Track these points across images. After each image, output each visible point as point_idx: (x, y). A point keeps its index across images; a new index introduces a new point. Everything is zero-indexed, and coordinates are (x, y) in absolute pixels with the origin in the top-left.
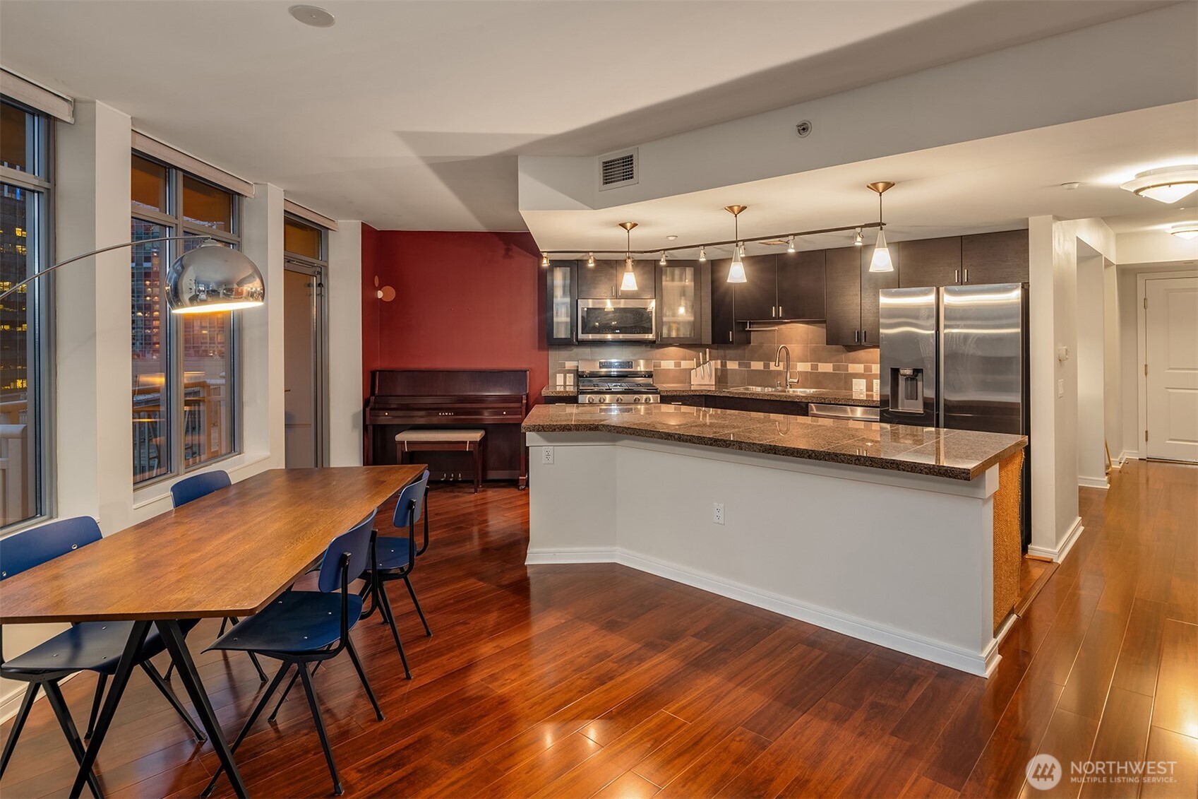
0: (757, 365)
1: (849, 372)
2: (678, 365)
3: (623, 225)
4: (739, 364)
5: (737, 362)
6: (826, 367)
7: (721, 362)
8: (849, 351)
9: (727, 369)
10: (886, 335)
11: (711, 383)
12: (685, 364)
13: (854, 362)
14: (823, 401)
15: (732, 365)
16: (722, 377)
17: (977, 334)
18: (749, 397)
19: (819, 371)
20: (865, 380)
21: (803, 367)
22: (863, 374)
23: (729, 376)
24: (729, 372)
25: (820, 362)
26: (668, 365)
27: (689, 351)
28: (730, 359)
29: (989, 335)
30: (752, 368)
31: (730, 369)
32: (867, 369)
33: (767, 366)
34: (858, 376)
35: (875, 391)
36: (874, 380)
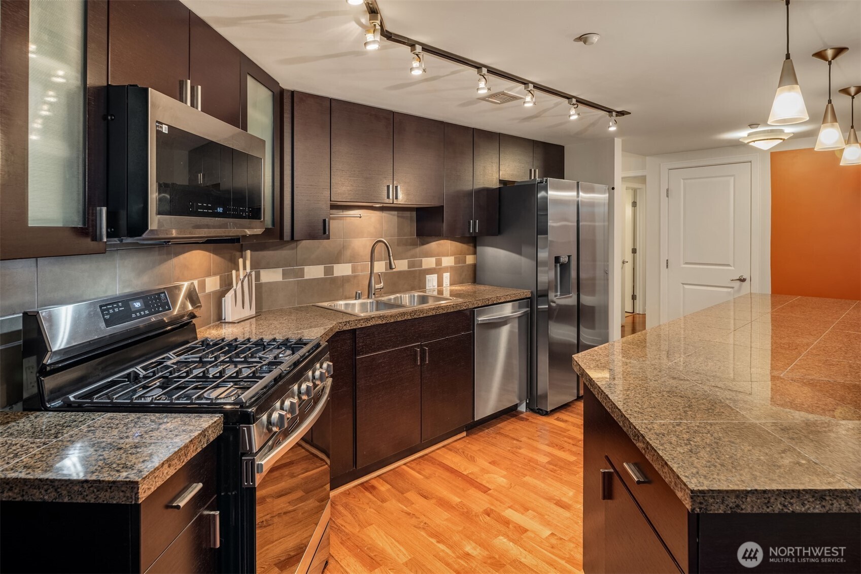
0: (314, 272)
1: (423, 267)
2: (202, 287)
4: (284, 274)
5: (281, 269)
6: (401, 265)
12: (211, 284)
13: (426, 256)
15: (272, 276)
19: (394, 270)
20: (436, 275)
21: (378, 267)
22: (434, 269)
25: (395, 260)
27: (215, 256)
28: (269, 266)
30: (307, 276)
31: (266, 283)
32: (439, 263)
33: (329, 271)
34: (430, 271)
35: (444, 286)
36: (444, 274)
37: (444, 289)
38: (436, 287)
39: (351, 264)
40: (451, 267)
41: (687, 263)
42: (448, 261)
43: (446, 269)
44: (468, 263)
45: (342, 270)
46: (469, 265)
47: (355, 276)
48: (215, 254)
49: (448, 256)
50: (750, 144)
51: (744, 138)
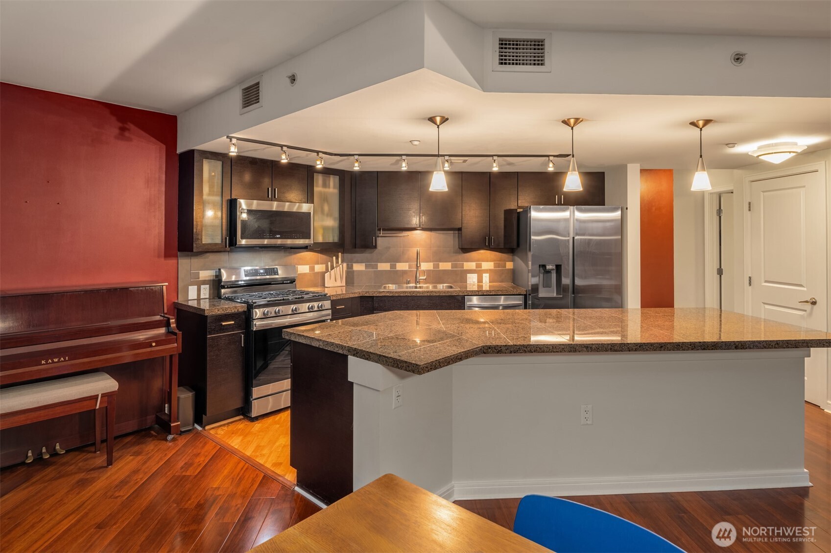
0: (384, 266)
1: (465, 268)
2: (312, 269)
3: (432, 120)
4: (366, 266)
5: (364, 264)
6: (446, 266)
7: (347, 265)
8: (464, 253)
9: (354, 271)
10: (536, 240)
11: (342, 285)
12: (319, 268)
13: (467, 261)
14: (477, 293)
15: (358, 267)
16: (350, 278)
17: (596, 240)
18: (409, 295)
19: (440, 269)
20: (476, 275)
21: (425, 266)
22: (475, 270)
23: (355, 277)
24: (355, 273)
25: (441, 261)
26: (303, 269)
27: (322, 255)
28: (357, 262)
29: (601, 240)
30: (379, 269)
31: (356, 271)
32: (479, 266)
33: (393, 266)
34: (471, 271)
35: (484, 282)
36: (484, 274)
37: (484, 285)
38: (476, 282)
39: (408, 263)
40: (490, 270)
41: (766, 282)
42: (488, 265)
43: (486, 271)
44: (507, 267)
45: (401, 266)
46: (508, 270)
47: (411, 271)
48: (322, 254)
49: (488, 261)
50: (760, 157)
51: (754, 151)
